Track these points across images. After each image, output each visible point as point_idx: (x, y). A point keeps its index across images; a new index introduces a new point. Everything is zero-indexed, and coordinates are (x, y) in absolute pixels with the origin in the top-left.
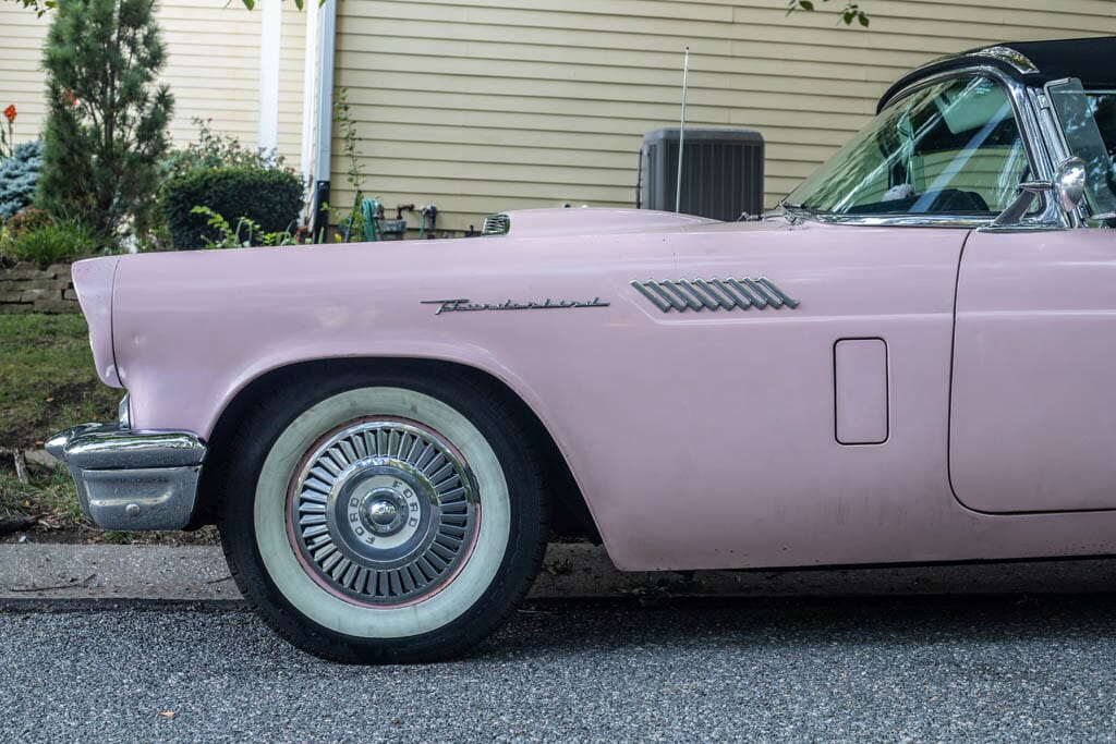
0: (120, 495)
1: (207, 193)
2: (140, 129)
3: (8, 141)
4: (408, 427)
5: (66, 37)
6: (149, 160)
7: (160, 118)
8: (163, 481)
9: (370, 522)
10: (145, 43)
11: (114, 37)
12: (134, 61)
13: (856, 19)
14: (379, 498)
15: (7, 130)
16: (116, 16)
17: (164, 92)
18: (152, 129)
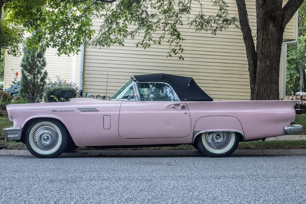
0: (11, 135)
1: (55, 93)
2: (41, 79)
3: (16, 80)
4: (49, 127)
5: (25, 60)
6: (43, 86)
7: (45, 77)
8: (17, 133)
9: (44, 139)
10: (42, 61)
11: (36, 60)
12: (40, 65)
13: (181, 58)
14: (46, 136)
15: (16, 78)
16: (36, 56)
17: (46, 72)
18: (43, 79)
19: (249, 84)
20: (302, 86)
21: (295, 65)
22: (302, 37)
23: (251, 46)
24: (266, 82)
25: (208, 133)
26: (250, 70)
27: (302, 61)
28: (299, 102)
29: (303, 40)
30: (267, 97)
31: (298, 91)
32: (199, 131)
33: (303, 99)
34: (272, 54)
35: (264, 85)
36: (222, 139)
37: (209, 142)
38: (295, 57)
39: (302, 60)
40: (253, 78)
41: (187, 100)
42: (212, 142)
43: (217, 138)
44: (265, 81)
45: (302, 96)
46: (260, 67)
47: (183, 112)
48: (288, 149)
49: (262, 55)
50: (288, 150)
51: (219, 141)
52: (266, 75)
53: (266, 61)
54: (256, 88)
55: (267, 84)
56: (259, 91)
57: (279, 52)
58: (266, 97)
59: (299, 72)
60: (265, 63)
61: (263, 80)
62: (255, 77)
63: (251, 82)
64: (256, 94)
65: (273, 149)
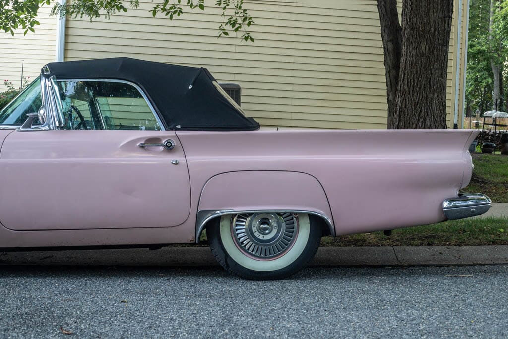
13: (249, 39)
19: (385, 93)
20: (497, 100)
21: (485, 63)
22: (498, 11)
23: (389, 13)
24: (420, 88)
25: (239, 217)
26: (387, 63)
27: (497, 56)
28: (491, 129)
29: (499, 17)
30: (421, 120)
31: (489, 108)
32: (214, 211)
33: (497, 123)
34: (432, 29)
35: (415, 94)
36: (275, 232)
37: (239, 238)
38: (484, 48)
39: (498, 54)
40: (393, 81)
41: (182, 129)
42: (248, 240)
43: (262, 231)
44: (417, 85)
45: (496, 118)
46: (406, 56)
47: (170, 158)
48: (455, 245)
49: (412, 32)
50: (455, 247)
51: (267, 237)
52: (419, 72)
53: (419, 44)
54: (399, 100)
55: (420, 93)
56: (403, 107)
57: (446, 25)
58: (419, 120)
59: (491, 76)
60: (418, 47)
61: (412, 84)
62: (397, 78)
63: (389, 89)
64: (398, 113)
65: (421, 245)
